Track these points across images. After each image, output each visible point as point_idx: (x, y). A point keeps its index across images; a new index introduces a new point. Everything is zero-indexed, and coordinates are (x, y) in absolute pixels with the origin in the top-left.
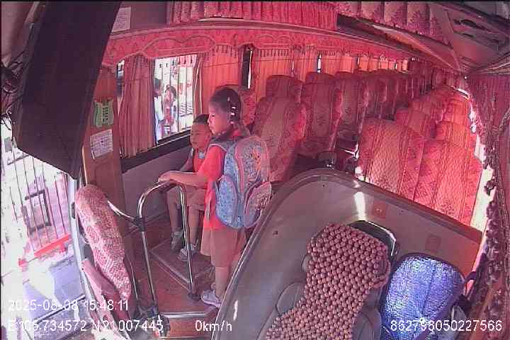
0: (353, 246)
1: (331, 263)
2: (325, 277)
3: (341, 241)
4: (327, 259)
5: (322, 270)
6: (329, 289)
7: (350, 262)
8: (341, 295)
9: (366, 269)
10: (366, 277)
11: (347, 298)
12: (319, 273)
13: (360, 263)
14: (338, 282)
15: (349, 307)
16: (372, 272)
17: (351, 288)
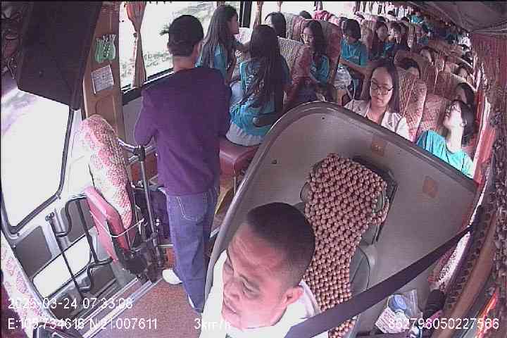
0: (352, 179)
1: (329, 195)
2: (324, 208)
3: (340, 173)
4: (326, 190)
5: (321, 201)
6: (327, 220)
7: (349, 194)
8: (339, 228)
9: (364, 203)
10: (364, 212)
11: (345, 232)
12: (318, 203)
13: (359, 196)
14: (336, 214)
15: (348, 241)
16: (370, 206)
17: (349, 221)
